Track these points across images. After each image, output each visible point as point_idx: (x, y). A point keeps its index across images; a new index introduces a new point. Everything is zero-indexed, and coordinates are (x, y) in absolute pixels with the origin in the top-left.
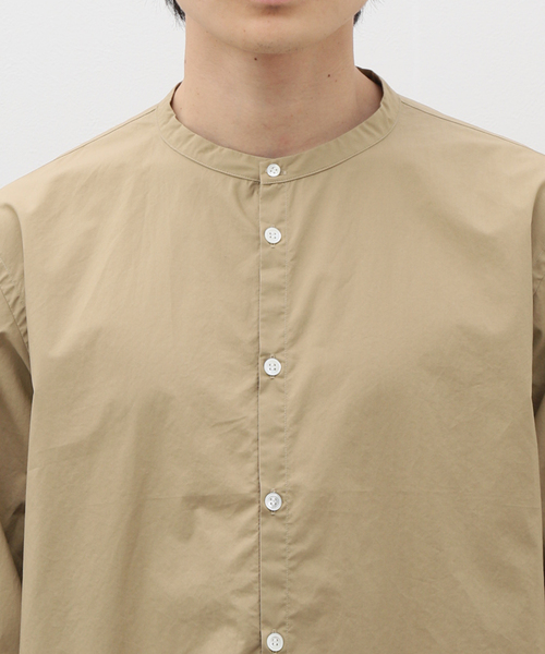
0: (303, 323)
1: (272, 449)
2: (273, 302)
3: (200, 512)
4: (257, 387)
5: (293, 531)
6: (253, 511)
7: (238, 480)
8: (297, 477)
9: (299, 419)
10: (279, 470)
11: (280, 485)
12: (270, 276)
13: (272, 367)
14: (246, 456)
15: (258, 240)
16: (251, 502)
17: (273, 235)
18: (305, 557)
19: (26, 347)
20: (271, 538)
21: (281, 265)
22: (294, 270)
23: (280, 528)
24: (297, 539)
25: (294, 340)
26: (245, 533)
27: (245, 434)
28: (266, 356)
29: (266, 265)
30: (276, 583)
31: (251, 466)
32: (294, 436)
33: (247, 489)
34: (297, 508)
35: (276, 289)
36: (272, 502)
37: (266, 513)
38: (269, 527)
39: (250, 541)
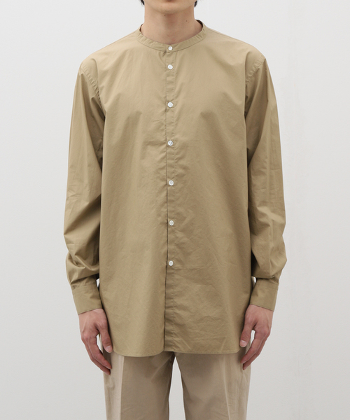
0: (179, 92)
1: (170, 128)
2: (170, 86)
3: (149, 146)
4: (166, 111)
5: (176, 151)
6: (164, 146)
7: (160, 137)
8: (177, 136)
9: (178, 120)
10: (172, 134)
11: (173, 138)
12: (169, 79)
13: (170, 105)
14: (163, 130)
15: (166, 69)
16: (164, 143)
17: (170, 67)
18: (179, 159)
19: (100, 102)
20: (170, 153)
21: (173, 76)
22: (176, 77)
23: (172, 151)
24: (177, 154)
25: (176, 97)
26: (162, 152)
27: (162, 124)
28: (169, 102)
29: (168, 76)
30: (172, 166)
31: (164, 133)
32: (176, 124)
33: (163, 140)
34: (177, 145)
35: (171, 82)
36: (170, 143)
37: (168, 146)
38: (169, 150)
39: (164, 154)
